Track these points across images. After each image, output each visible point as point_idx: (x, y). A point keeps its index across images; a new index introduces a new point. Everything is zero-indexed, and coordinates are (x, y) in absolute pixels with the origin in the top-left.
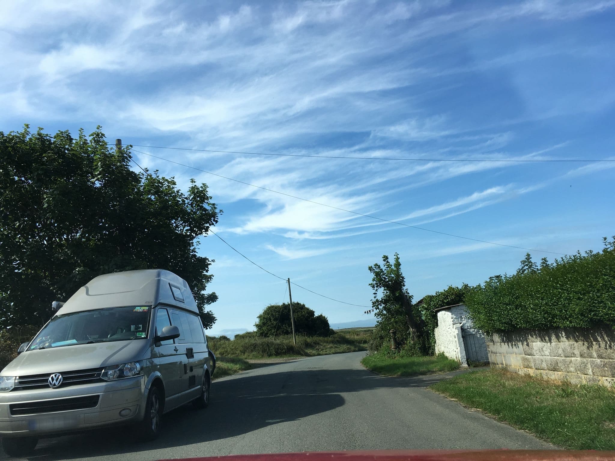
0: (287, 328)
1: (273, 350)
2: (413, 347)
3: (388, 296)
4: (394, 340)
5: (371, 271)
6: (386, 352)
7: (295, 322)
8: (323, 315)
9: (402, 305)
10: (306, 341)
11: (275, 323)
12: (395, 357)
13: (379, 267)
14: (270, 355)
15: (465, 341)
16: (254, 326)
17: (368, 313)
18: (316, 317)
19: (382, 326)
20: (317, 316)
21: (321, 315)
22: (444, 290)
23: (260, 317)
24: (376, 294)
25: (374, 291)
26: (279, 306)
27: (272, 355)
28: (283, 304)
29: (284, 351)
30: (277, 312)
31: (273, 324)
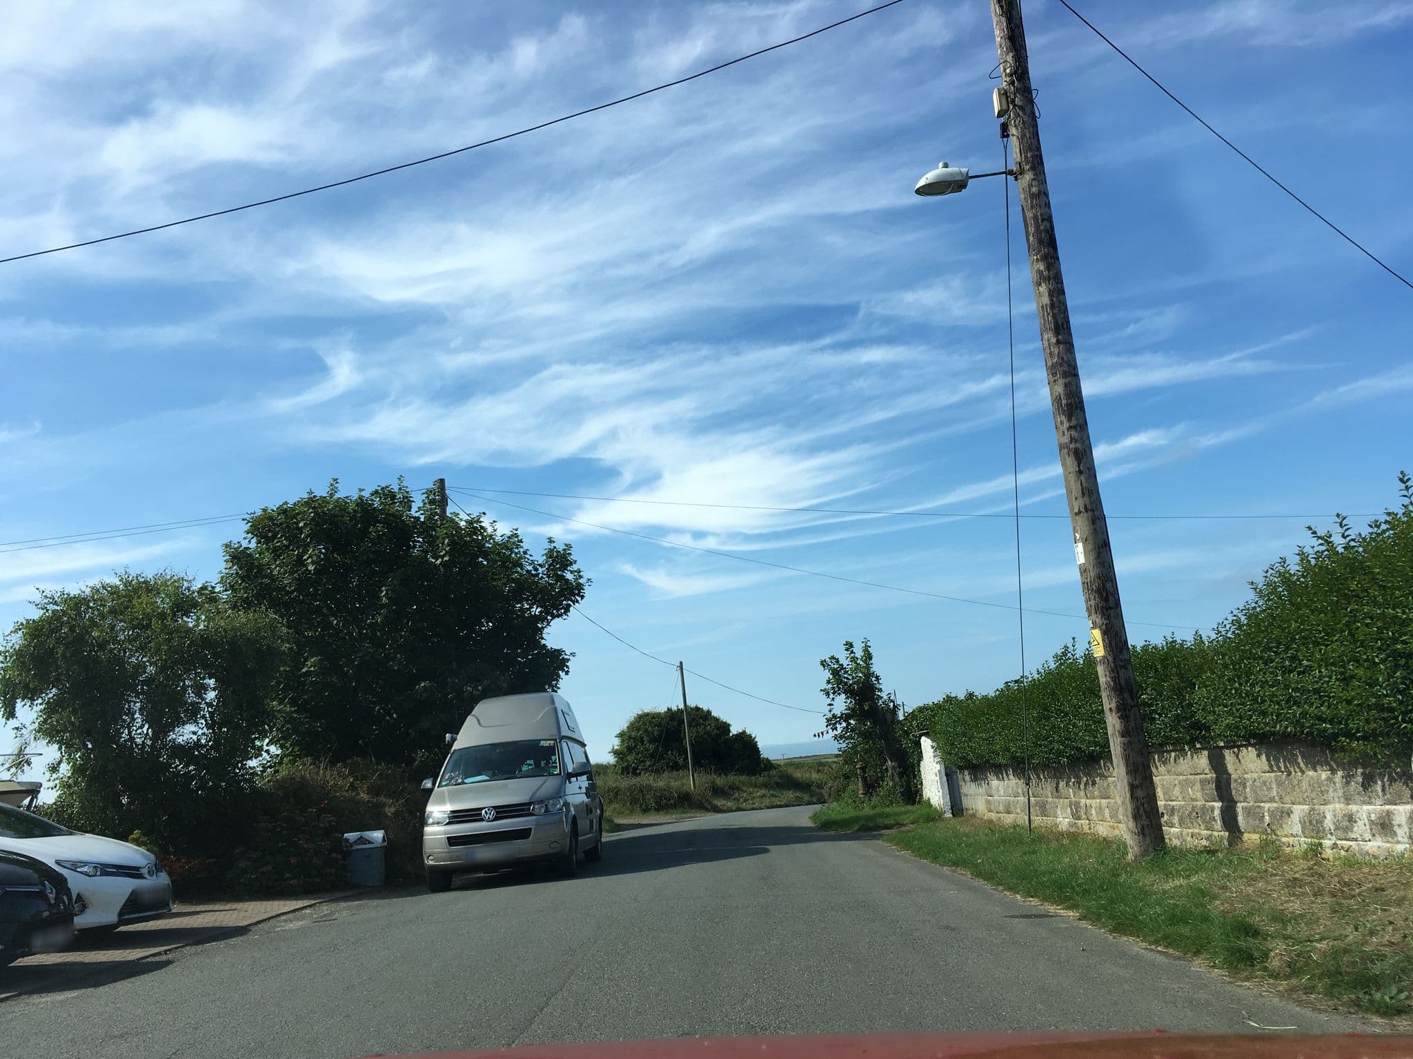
0: (675, 757)
1: (652, 800)
2: (890, 793)
3: (853, 710)
4: (862, 780)
5: (824, 667)
6: (850, 801)
7: (692, 745)
8: (748, 732)
9: (875, 723)
10: (713, 783)
11: (652, 747)
12: (863, 808)
13: (837, 661)
14: (646, 810)
15: (950, 782)
16: (609, 753)
17: (819, 736)
18: (733, 736)
19: (847, 757)
20: (735, 733)
21: (744, 732)
22: (933, 703)
23: (621, 735)
24: (833, 705)
25: (829, 701)
26: (659, 714)
27: (650, 810)
28: (668, 709)
29: (672, 801)
30: (656, 725)
31: (647, 750)
